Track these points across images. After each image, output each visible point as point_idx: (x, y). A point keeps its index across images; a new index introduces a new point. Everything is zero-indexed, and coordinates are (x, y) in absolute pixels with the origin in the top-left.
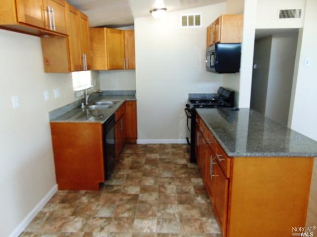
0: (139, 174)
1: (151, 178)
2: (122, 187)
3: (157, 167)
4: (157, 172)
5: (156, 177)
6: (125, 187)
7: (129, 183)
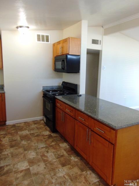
0: (21, 150)
1: (32, 151)
2: (12, 165)
3: (31, 141)
4: (34, 145)
5: (35, 149)
6: (14, 165)
7: (16, 160)
